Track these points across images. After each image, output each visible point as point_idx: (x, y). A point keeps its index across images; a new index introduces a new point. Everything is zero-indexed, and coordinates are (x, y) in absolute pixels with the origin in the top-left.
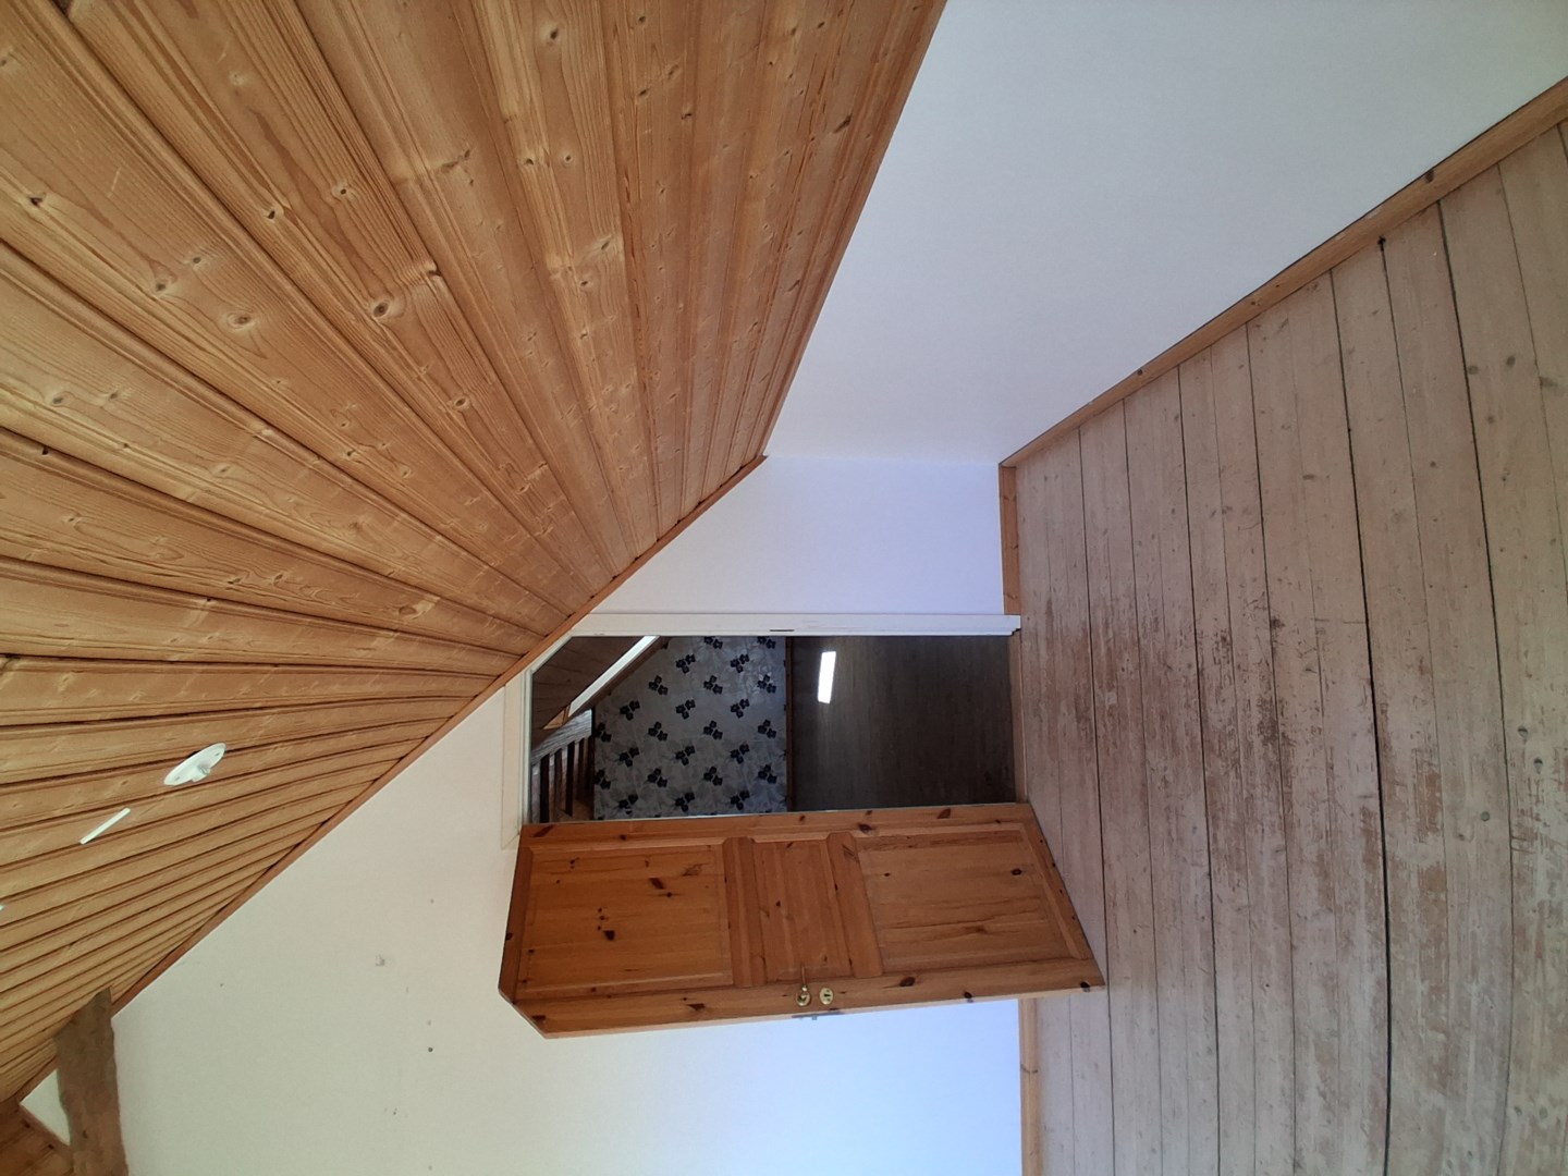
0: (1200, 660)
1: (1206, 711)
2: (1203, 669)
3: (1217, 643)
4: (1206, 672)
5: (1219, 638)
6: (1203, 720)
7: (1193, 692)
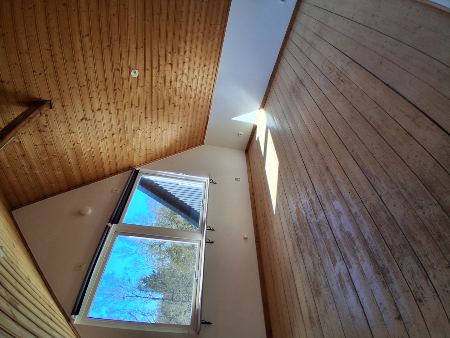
0: (430, 284)
1: (415, 260)
2: (426, 280)
3: (424, 297)
4: (424, 280)
5: (423, 301)
6: (415, 255)
7: (426, 264)
